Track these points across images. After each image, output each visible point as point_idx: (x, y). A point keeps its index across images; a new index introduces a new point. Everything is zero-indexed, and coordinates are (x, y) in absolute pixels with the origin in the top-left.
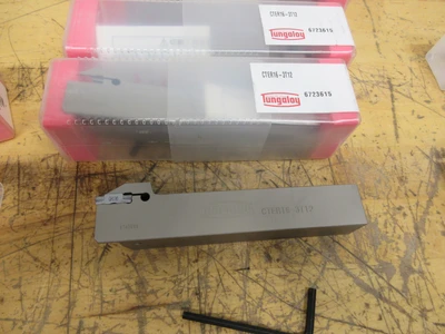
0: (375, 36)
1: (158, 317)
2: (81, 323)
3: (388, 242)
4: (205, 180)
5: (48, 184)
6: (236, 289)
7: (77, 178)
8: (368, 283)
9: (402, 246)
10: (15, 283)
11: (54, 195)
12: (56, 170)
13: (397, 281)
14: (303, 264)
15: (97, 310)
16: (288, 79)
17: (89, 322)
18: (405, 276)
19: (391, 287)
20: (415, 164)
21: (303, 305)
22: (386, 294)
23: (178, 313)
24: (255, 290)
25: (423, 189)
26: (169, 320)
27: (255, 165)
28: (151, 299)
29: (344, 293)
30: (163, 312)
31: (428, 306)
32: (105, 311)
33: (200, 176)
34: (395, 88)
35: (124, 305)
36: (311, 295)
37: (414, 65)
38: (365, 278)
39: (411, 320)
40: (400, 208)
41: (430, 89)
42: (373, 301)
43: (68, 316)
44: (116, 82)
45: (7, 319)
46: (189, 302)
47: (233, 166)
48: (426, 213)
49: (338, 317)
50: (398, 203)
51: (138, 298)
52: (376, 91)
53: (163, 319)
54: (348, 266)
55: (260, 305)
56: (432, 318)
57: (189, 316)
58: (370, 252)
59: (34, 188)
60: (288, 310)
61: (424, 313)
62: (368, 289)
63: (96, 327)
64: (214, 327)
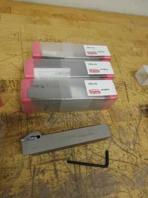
0: (119, 68)
1: (60, 163)
2: (35, 167)
3: (129, 135)
4: (70, 118)
5: (17, 121)
6: (84, 152)
7: (27, 119)
9: (133, 136)
10: (10, 155)
11: (20, 125)
12: (19, 116)
13: (132, 147)
14: (104, 143)
15: (39, 162)
16: (96, 85)
17: (37, 167)
18: (134, 145)
19: (130, 149)
20: (134, 110)
21: (105, 156)
22: (129, 151)
23: (66, 162)
24: (90, 153)
25: (137, 117)
26: (63, 164)
27: (86, 112)
28: (57, 158)
29: (117, 151)
30: (61, 162)
31: (142, 154)
32: (42, 163)
33: (68, 117)
34: (126, 85)
35: (48, 160)
36: (107, 152)
37: (132, 78)
38: (123, 147)
39: (137, 158)
40: (131, 124)
41: (137, 85)
42: (125, 153)
43: (30, 165)
44: (43, 87)
45: (9, 168)
46: (69, 158)
47: (79, 113)
48: (139, 125)
49: (116, 159)
50: (130, 122)
51: (53, 158)
52: (121, 86)
53: (61, 164)
54: (117, 143)
55: (92, 157)
56: (143, 157)
57: (69, 162)
58: (124, 138)
59: (13, 123)
60: (100, 158)
61: (140, 156)
62: (124, 150)
63: (40, 168)
64: (78, 165)
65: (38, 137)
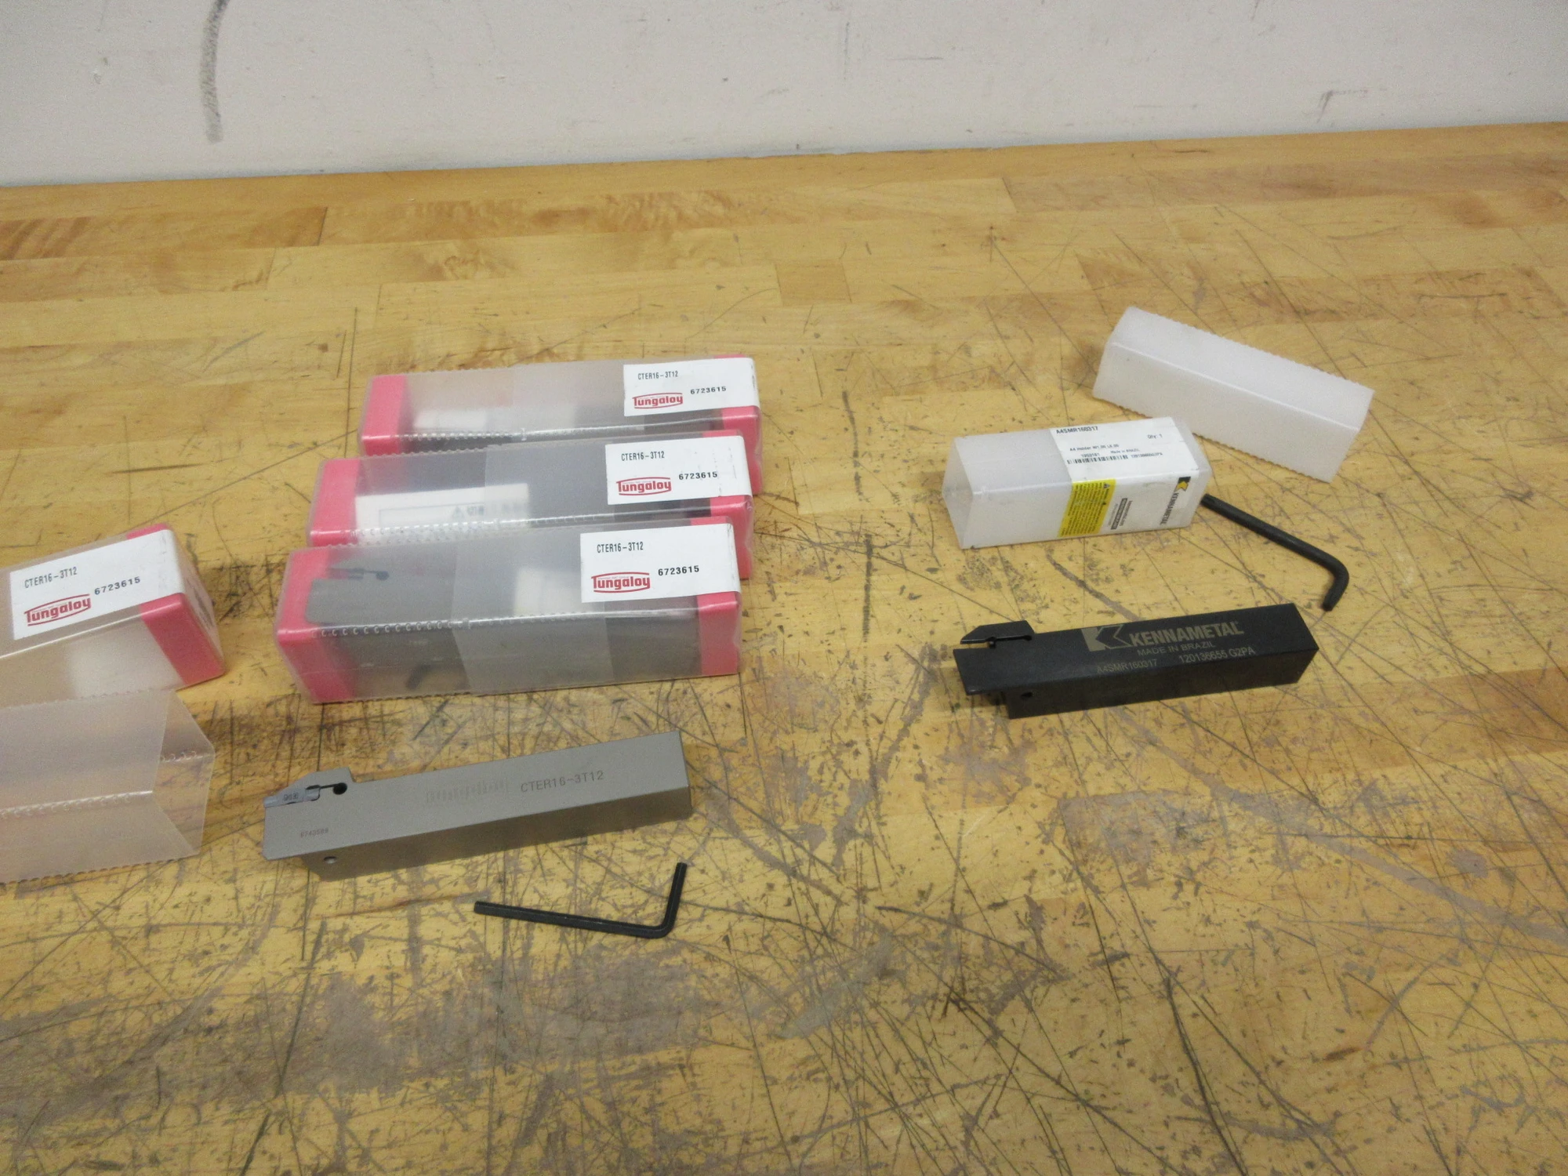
0: (856, 464)
1: (439, 914)
2: (323, 926)
3: (820, 795)
4: (526, 720)
5: (277, 739)
6: (562, 872)
7: (321, 728)
8: (778, 856)
9: (844, 800)
10: (227, 876)
11: (285, 754)
12: (289, 719)
13: (825, 851)
14: (674, 834)
15: (347, 906)
17: (335, 924)
18: (840, 843)
19: (813, 860)
20: (890, 674)
21: (666, 890)
22: (804, 870)
23: (469, 907)
24: (591, 873)
25: (897, 712)
26: (455, 917)
27: (613, 692)
28: (429, 890)
29: (735, 870)
30: (447, 906)
31: (871, 883)
32: (358, 908)
33: (519, 715)
34: (875, 551)
35: (389, 900)
36: (681, 871)
37: (920, 509)
38: (773, 850)
39: (839, 902)
40: (850, 744)
41: (942, 546)
42: (779, 878)
43: (305, 918)
44: (382, 576)
45: (215, 924)
46: (487, 892)
47: (574, 695)
48: (895, 748)
49: (722, 903)
50: (846, 737)
51: (410, 890)
52: (841, 559)
53: (445, 916)
54: (748, 833)
55: (598, 892)
56: (875, 900)
57: (484, 908)
58: (788, 811)
59: (255, 746)
60: (641, 897)
61: (861, 894)
62: (773, 863)
63: (345, 929)
64: (523, 923)
65: (340, 789)
